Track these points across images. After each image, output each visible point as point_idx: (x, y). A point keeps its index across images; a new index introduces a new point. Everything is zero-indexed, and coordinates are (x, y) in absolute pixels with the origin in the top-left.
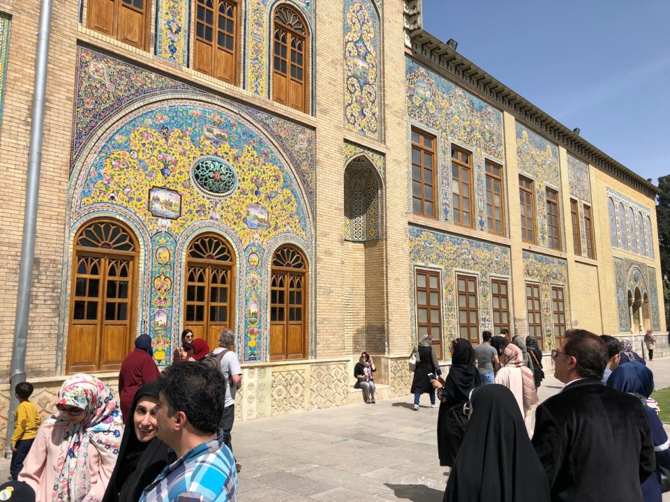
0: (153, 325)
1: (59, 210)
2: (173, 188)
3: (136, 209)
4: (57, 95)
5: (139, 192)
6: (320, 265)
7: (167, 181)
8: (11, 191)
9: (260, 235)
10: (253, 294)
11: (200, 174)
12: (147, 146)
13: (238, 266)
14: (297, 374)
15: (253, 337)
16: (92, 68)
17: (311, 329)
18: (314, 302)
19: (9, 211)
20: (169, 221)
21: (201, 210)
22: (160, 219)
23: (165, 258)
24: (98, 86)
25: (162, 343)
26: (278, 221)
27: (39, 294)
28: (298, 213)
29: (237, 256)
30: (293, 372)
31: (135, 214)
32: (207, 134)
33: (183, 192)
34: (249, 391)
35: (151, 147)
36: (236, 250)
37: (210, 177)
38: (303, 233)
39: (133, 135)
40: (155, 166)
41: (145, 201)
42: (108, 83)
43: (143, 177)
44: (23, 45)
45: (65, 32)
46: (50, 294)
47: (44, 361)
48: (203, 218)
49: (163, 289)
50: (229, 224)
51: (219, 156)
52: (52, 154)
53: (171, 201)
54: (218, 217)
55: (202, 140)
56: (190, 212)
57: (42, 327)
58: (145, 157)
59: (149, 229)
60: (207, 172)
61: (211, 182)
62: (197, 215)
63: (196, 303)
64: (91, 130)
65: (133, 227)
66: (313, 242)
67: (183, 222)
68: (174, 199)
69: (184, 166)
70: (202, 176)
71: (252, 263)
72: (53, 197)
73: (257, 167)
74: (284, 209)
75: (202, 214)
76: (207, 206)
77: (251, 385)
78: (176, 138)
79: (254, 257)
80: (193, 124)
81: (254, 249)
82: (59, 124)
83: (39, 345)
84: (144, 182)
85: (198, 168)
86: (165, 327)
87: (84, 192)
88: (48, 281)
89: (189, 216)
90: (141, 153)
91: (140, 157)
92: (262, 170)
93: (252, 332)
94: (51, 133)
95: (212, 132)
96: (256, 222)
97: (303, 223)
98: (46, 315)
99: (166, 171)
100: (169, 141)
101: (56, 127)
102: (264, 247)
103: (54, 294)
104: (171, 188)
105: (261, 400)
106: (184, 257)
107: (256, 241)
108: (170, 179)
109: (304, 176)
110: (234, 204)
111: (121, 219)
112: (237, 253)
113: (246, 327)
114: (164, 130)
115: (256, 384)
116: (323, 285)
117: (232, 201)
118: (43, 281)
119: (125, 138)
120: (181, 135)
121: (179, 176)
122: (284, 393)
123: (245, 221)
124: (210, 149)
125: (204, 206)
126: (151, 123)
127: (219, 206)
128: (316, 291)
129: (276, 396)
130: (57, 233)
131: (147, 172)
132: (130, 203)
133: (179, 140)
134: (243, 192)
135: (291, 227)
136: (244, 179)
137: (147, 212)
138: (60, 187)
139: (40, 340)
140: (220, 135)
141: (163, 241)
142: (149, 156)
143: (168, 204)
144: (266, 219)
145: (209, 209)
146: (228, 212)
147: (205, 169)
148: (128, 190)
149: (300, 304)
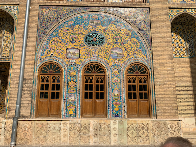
0: (68, 100)
1: (32, 61)
2: (76, 48)
3: (61, 57)
4: (32, 24)
5: (62, 51)
6: (156, 71)
8: (18, 57)
9: (119, 61)
10: (116, 87)
11: (87, 40)
12: (65, 34)
13: (107, 75)
14: (143, 125)
15: (117, 106)
16: (45, 12)
17: (153, 103)
18: (153, 89)
19: (17, 64)
20: (74, 60)
21: (89, 54)
22: (71, 60)
23: (73, 74)
24: (47, 18)
25: (72, 107)
26: (128, 53)
27: (25, 90)
28: (140, 48)
29: (107, 71)
30: (140, 124)
31: (61, 59)
32: (91, 24)
33: (80, 48)
34: (113, 131)
35: (67, 34)
36: (106, 68)
37: (91, 40)
38: (145, 57)
39: (60, 31)
40: (69, 41)
41: (64, 54)
42: (50, 16)
43: (64, 45)
45: (35, 4)
46: (29, 90)
47: (27, 113)
48: (90, 57)
49: (72, 86)
50: (102, 58)
51: (97, 31)
52: (30, 43)
53: (75, 52)
54: (97, 56)
55: (88, 26)
56: (84, 55)
57: (26, 101)
58: (64, 38)
59: (66, 64)
60: (90, 38)
61: (92, 42)
62: (87, 56)
63: (89, 91)
64: (44, 33)
65: (60, 64)
66: (151, 60)
67: (81, 60)
68: (77, 52)
69: (80, 38)
71: (115, 73)
72: (30, 57)
73: (116, 32)
74: (132, 47)
75: (89, 55)
76: (91, 52)
77: (115, 129)
78: (77, 29)
79: (116, 71)
80: (84, 21)
81: (115, 67)
82: (33, 33)
83: (25, 107)
84: (64, 47)
85: (87, 38)
86: (73, 101)
87: (42, 54)
88: (28, 86)
89: (83, 57)
90: (63, 37)
91: (62, 38)
92: (119, 33)
93: (116, 104)
94: (30, 37)
95: (93, 23)
96: (116, 55)
97: (144, 52)
98: (27, 97)
99: (73, 42)
100: (74, 30)
101: (32, 34)
102: (121, 66)
103: (30, 90)
104: (75, 48)
105: (121, 136)
106: (81, 73)
107: (117, 64)
108: (75, 44)
110: (104, 49)
111: (55, 61)
112: (106, 69)
113: (112, 102)
114: (72, 27)
115: (118, 128)
116: (159, 81)
117: (103, 48)
118: (27, 86)
119: (57, 33)
120: (79, 27)
121: (78, 42)
122: (135, 134)
123: (110, 55)
124: (92, 29)
125: (90, 52)
126: (67, 25)
127: (97, 51)
128: (154, 84)
129: (130, 135)
130: (32, 69)
131: (65, 43)
132: (59, 56)
134: (109, 44)
135: (137, 55)
136: (109, 38)
137: (65, 58)
138: (33, 54)
139: (25, 106)
140: (97, 23)
141: (72, 68)
142: (66, 37)
143: (74, 54)
144: (122, 53)
145: (92, 53)
146: (102, 53)
147: (89, 38)
148: (58, 51)
149: (146, 90)
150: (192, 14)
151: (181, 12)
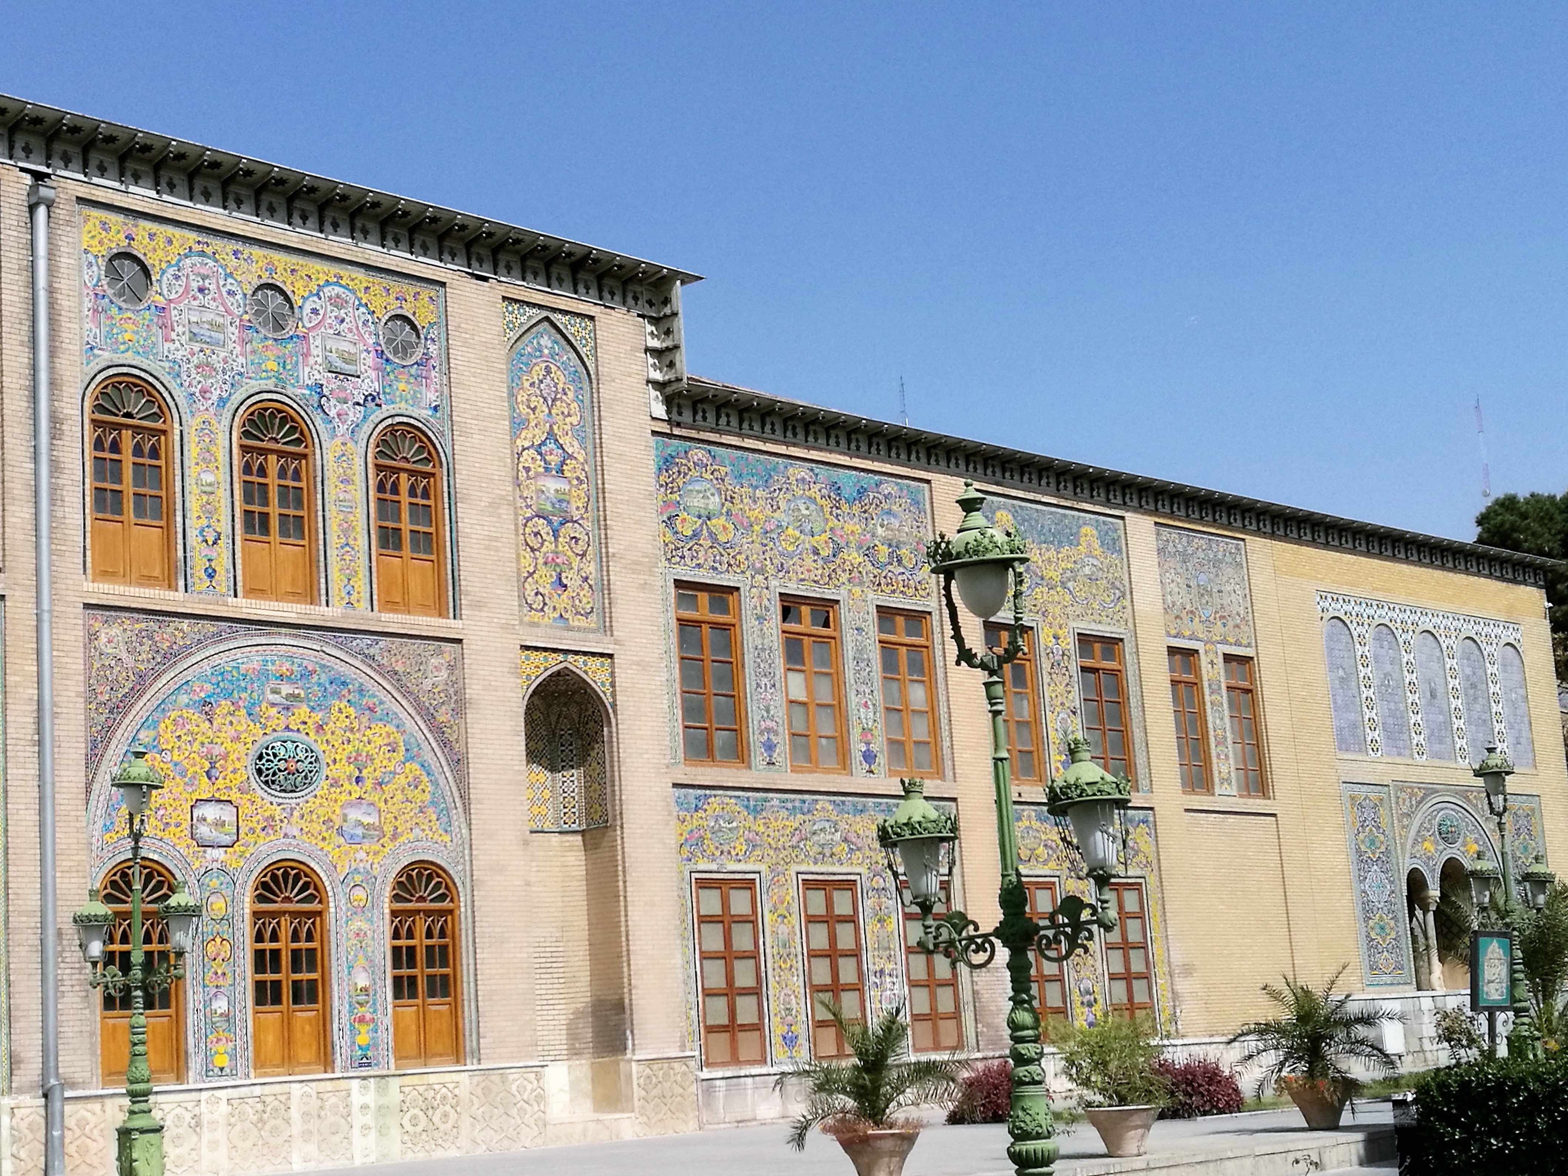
0: (208, 1014)
1: (78, 858)
2: (225, 798)
3: (175, 840)
4: (65, 693)
5: (177, 813)
6: (482, 893)
7: (215, 788)
8: (23, 840)
9: (368, 853)
10: (361, 956)
11: (263, 768)
12: (184, 738)
13: (332, 910)
14: (444, 1090)
15: (363, 1029)
16: (103, 639)
17: (468, 1010)
18: (471, 961)
19: (23, 868)
20: (222, 850)
21: (269, 824)
22: (209, 850)
23: (220, 909)
24: (113, 663)
25: (224, 1040)
26: (397, 824)
27: (65, 977)
28: (434, 803)
29: (330, 894)
30: (437, 1087)
31: (173, 847)
32: (272, 697)
33: (239, 801)
34: (360, 1116)
35: (190, 738)
36: (327, 884)
37: (280, 770)
38: (447, 838)
39: (163, 725)
40: (197, 768)
41: (186, 825)
42: (124, 655)
43: (181, 788)
44: (21, 633)
45: (68, 599)
46: (77, 976)
47: (78, 1069)
48: (272, 837)
49: (219, 959)
50: (314, 842)
51: (292, 730)
52: (65, 779)
53: (223, 818)
54: (296, 833)
55: (264, 709)
56: (252, 830)
57: (71, 1023)
58: (182, 757)
59: (194, 868)
60: (276, 762)
61: (282, 778)
62: (263, 834)
63: (269, 977)
64: (108, 730)
65: (171, 868)
66: (467, 852)
67: (242, 849)
68: (227, 814)
69: (238, 759)
70: (267, 769)
71: (355, 904)
72: (71, 841)
73: (357, 735)
74: (407, 800)
75: (271, 832)
76: (277, 818)
77: (365, 1107)
78: (225, 716)
79: (359, 894)
80: (249, 687)
81: (358, 879)
82: (70, 734)
83: (70, 1046)
84: (182, 797)
85: (260, 757)
86: (226, 1016)
87: (105, 825)
88: (73, 960)
89: (251, 839)
90: (176, 751)
91: (175, 758)
92: (365, 739)
93: (362, 1020)
94: (62, 750)
95: (278, 693)
96: (359, 831)
97: (445, 819)
98: (74, 1006)
99: (213, 772)
100: (215, 723)
101: (68, 739)
102: (375, 872)
103: (82, 977)
104: (222, 798)
105: (382, 1132)
106: (247, 904)
107: (361, 865)
108: (220, 783)
109: (443, 733)
110: (321, 805)
111: (156, 857)
112: (329, 889)
113: (351, 1012)
114: (206, 707)
115: (372, 1105)
116: (489, 930)
117: (318, 801)
118: (68, 960)
119: (152, 733)
120: (232, 708)
121: (231, 776)
122: (423, 1122)
123: (340, 832)
124: (277, 722)
125: (273, 818)
126: (187, 701)
127: (296, 814)
128: (474, 942)
129: (408, 1127)
130: (80, 891)
131: (186, 780)
132: (167, 833)
133: (229, 718)
134: (335, 783)
135: (423, 830)
136: (335, 761)
137: (190, 841)
138: (78, 824)
139: (71, 1040)
140: (292, 695)
141: (215, 883)
142: (187, 754)
143: (220, 824)
144: (377, 824)
145: (282, 821)
146: (311, 821)
147: (272, 758)
148: (161, 812)
149: (447, 966)
150: (586, 672)
151: (554, 663)
